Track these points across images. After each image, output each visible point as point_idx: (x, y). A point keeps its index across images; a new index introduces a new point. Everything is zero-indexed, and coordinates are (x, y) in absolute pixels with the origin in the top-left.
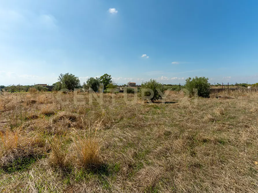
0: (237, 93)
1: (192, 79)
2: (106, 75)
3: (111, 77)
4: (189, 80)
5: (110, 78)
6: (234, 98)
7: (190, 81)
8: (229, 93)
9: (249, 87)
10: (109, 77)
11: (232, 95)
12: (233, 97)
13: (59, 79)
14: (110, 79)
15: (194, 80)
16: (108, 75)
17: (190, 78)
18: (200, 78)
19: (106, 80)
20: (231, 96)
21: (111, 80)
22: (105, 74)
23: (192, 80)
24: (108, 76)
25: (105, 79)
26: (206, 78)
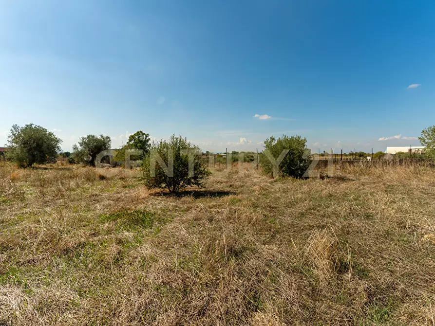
0: (357, 169)
1: (276, 139)
2: (140, 133)
3: (150, 137)
4: (271, 142)
5: (148, 138)
6: (354, 179)
7: (273, 144)
8: (343, 168)
9: (369, 158)
10: (146, 137)
11: (349, 173)
12: (351, 177)
13: (10, 137)
14: (148, 141)
15: (280, 142)
16: (144, 134)
17: (273, 139)
18: (292, 139)
19: (141, 142)
20: (348, 176)
21: (150, 142)
22: (138, 132)
23: (276, 142)
24: (144, 136)
25: (139, 140)
26: (302, 138)
